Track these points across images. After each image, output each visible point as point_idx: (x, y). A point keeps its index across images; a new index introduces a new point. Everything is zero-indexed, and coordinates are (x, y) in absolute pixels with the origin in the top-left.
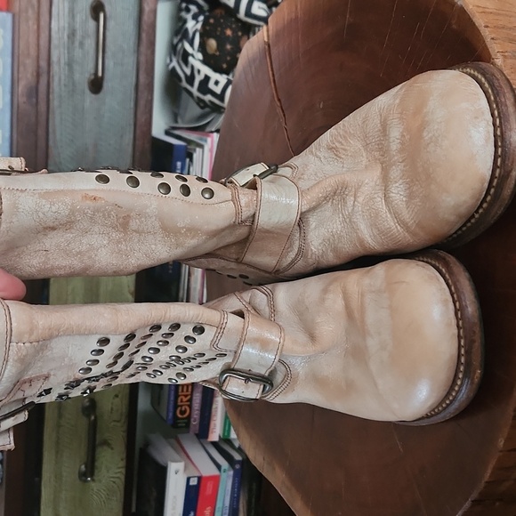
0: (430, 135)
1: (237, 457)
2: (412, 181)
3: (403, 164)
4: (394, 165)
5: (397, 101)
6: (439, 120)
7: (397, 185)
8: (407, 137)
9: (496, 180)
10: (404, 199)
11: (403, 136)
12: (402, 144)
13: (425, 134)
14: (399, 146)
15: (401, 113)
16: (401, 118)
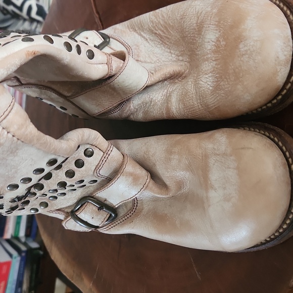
0: (246, 48)
1: (23, 248)
2: (221, 77)
3: (215, 62)
4: (207, 61)
5: (215, 11)
6: (255, 39)
7: (207, 76)
8: (223, 43)
9: (285, 91)
10: (211, 88)
11: (218, 40)
12: (217, 47)
13: (241, 46)
14: (214, 48)
15: (219, 22)
16: (217, 26)
